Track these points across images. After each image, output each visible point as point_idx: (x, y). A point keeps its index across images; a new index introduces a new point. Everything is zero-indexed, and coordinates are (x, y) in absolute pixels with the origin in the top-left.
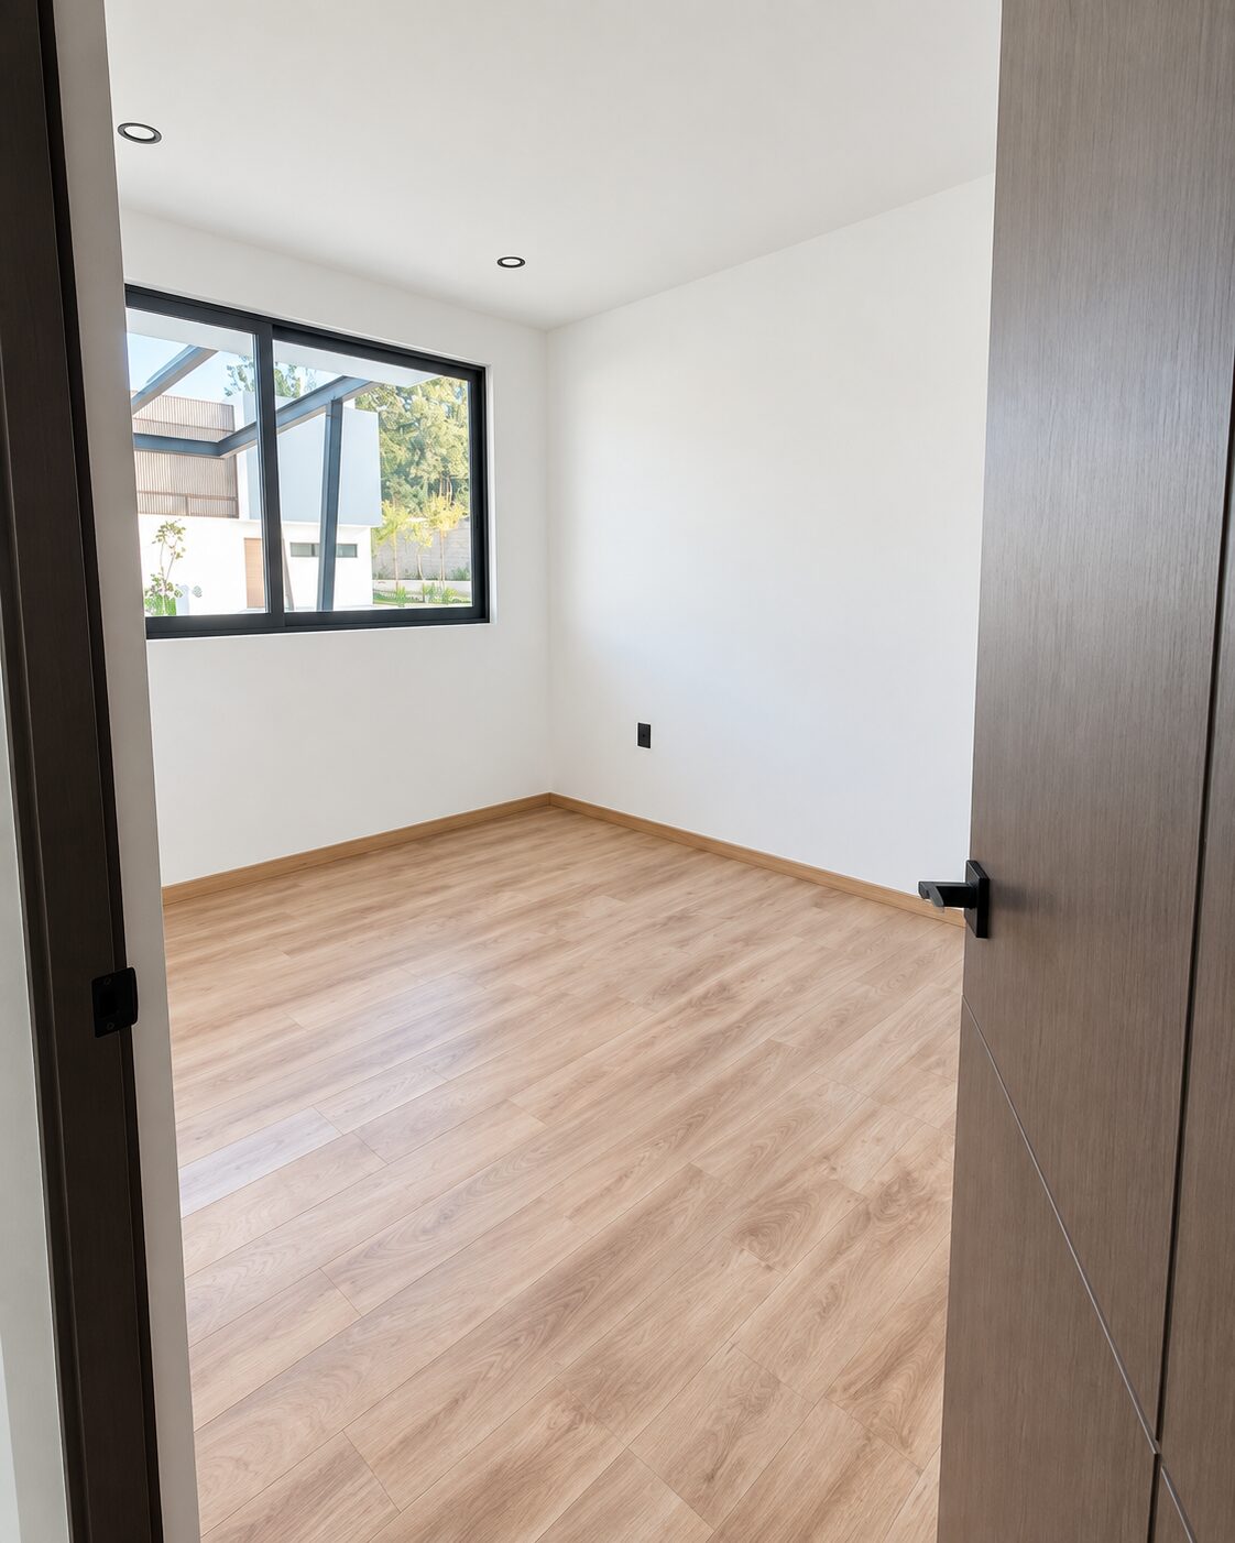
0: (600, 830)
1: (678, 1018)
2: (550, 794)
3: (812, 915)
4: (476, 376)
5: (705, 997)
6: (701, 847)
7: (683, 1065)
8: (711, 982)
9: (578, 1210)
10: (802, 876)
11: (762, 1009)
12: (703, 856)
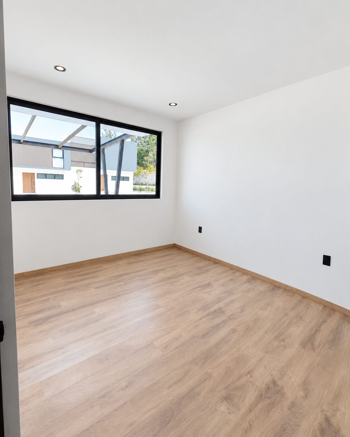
0: (187, 256)
1: (205, 319)
2: (175, 244)
3: (247, 286)
4: (159, 134)
5: (215, 311)
6: (216, 262)
7: (206, 335)
8: (216, 307)
9: (171, 386)
10: (244, 272)
11: (232, 318)
12: (215, 265)
